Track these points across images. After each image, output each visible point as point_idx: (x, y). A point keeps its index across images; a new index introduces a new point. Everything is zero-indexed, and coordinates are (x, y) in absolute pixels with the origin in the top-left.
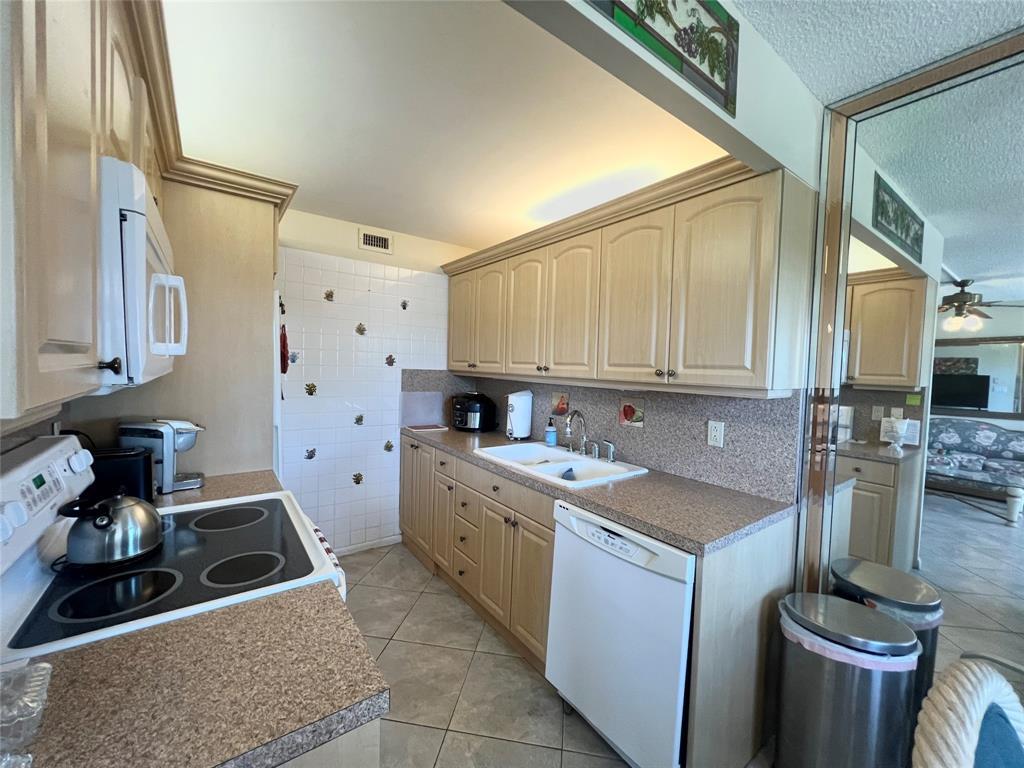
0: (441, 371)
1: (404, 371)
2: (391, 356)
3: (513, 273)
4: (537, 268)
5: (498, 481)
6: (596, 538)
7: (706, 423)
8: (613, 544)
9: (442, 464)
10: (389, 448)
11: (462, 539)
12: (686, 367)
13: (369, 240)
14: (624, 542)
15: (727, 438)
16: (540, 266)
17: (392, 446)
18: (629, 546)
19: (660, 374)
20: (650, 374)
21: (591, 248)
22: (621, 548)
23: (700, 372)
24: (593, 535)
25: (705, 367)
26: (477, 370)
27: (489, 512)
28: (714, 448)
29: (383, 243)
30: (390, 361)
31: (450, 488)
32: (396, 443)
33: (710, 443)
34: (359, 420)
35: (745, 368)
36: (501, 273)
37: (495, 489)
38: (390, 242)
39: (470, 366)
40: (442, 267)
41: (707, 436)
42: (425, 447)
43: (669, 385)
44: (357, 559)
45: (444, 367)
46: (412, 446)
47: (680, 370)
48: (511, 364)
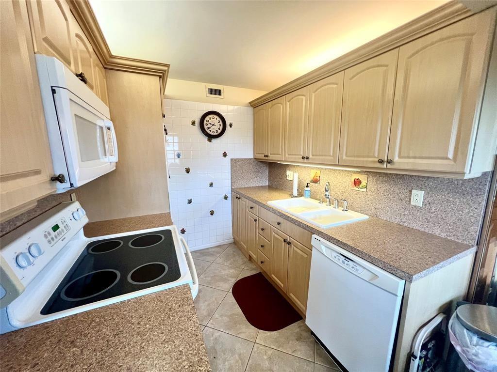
0: (250, 159)
1: (232, 160)
2: (225, 152)
3: (288, 103)
4: (302, 99)
5: (280, 220)
6: (337, 259)
7: (410, 191)
8: (347, 264)
9: (251, 208)
11: (262, 246)
12: (400, 157)
13: (212, 92)
14: (355, 264)
15: (426, 201)
16: (304, 98)
17: (227, 197)
18: (358, 267)
19: (381, 162)
20: (374, 162)
21: (336, 84)
22: (353, 268)
23: (411, 161)
24: (335, 257)
25: (415, 158)
26: (269, 158)
27: (276, 235)
28: (415, 206)
29: (218, 92)
30: (225, 155)
31: (255, 220)
32: (229, 196)
33: (412, 203)
34: (211, 185)
35: (447, 158)
36: (282, 104)
37: (279, 224)
38: (222, 92)
39: (265, 156)
40: (250, 103)
41: (410, 199)
42: (243, 198)
43: (387, 169)
44: (213, 250)
45: (252, 157)
46: (237, 198)
47: (396, 159)
48: (287, 155)
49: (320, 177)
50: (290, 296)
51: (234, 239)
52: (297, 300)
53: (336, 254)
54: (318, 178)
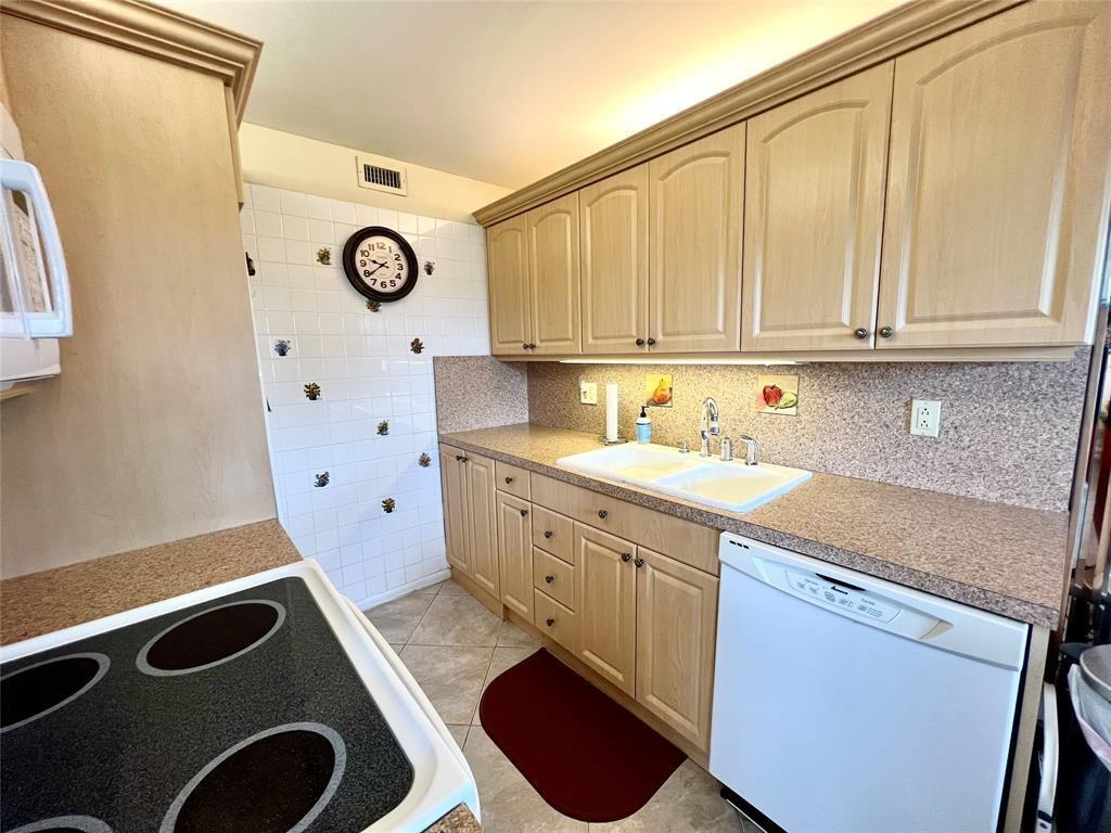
0: (484, 357)
1: (436, 360)
2: (417, 340)
3: (588, 209)
4: (629, 198)
5: (604, 503)
6: (807, 590)
7: (908, 405)
8: (843, 602)
9: (509, 480)
10: (425, 462)
11: (549, 579)
12: (910, 320)
13: (373, 174)
14: (866, 598)
15: (946, 424)
16: (633, 193)
17: (428, 460)
18: (879, 606)
19: (861, 335)
20: (840, 337)
21: (725, 155)
22: (863, 608)
23: (942, 326)
24: (802, 586)
25: (951, 319)
26: (536, 352)
27: (591, 545)
28: (922, 438)
29: (392, 179)
30: (417, 347)
31: (524, 513)
32: (433, 455)
33: (914, 430)
34: (383, 429)
35: (1038, 314)
36: (569, 213)
37: (603, 515)
38: (402, 178)
39: (526, 347)
40: (473, 214)
41: (908, 423)
42: (477, 458)
43: (876, 350)
44: (399, 607)
45: (486, 352)
46: (459, 458)
47: (900, 325)
48: (590, 340)
49: (671, 389)
50: (648, 702)
51: (452, 568)
52: (670, 712)
53: (802, 579)
54: (667, 393)
